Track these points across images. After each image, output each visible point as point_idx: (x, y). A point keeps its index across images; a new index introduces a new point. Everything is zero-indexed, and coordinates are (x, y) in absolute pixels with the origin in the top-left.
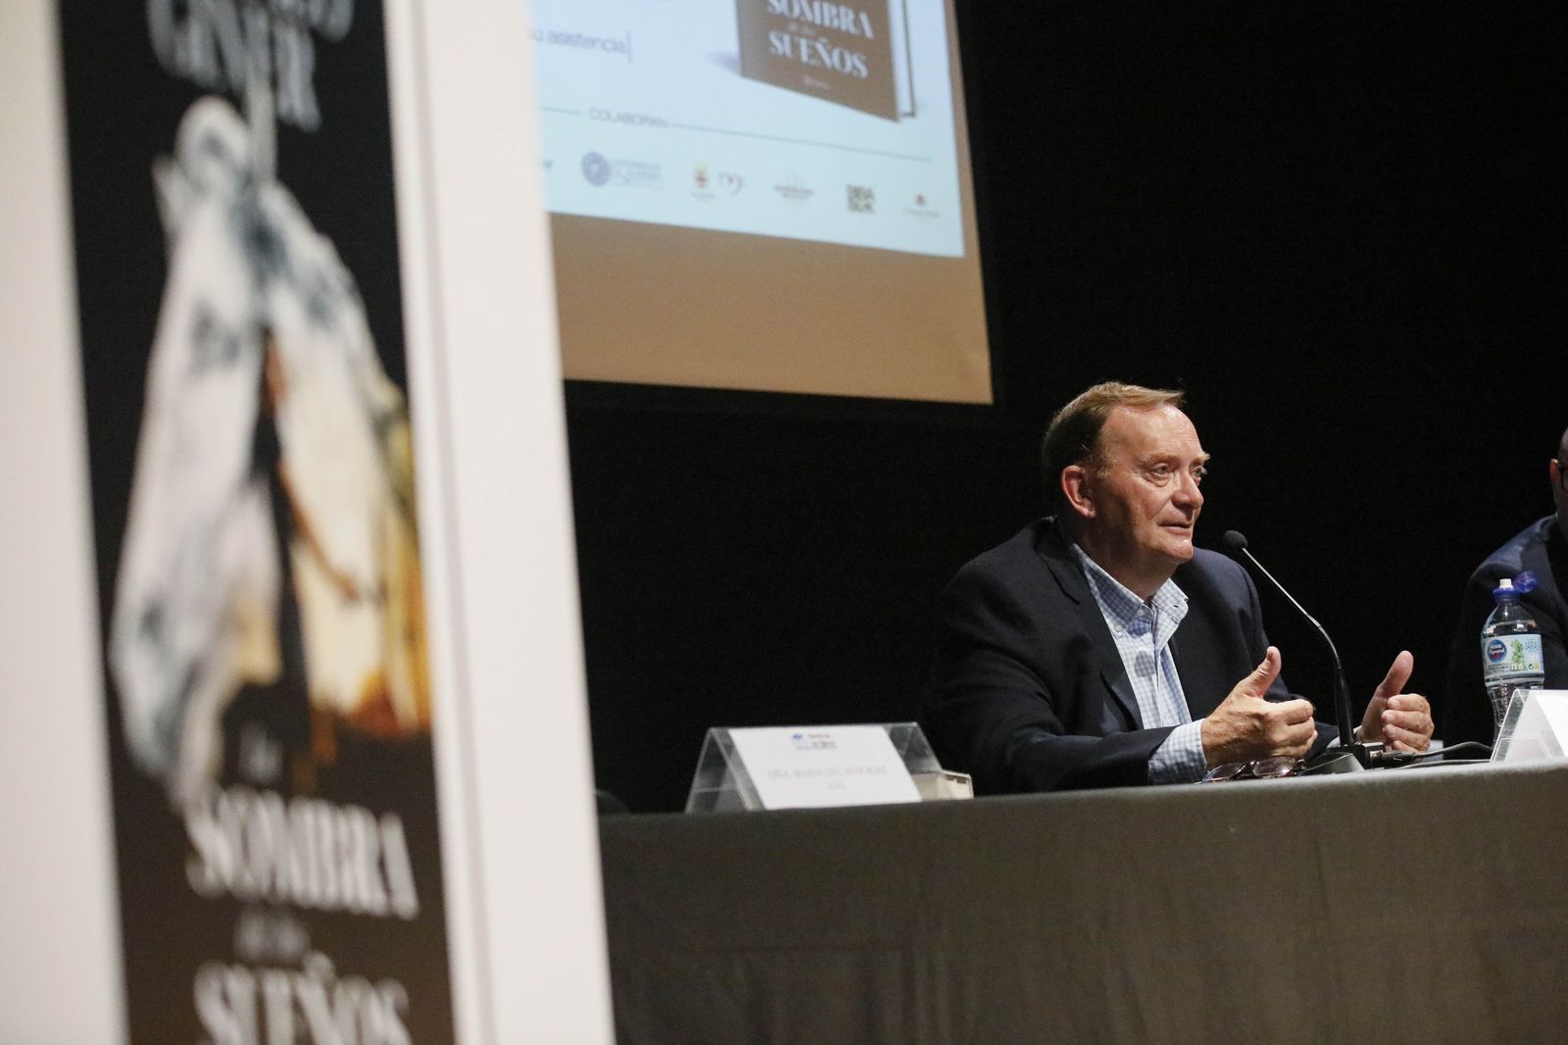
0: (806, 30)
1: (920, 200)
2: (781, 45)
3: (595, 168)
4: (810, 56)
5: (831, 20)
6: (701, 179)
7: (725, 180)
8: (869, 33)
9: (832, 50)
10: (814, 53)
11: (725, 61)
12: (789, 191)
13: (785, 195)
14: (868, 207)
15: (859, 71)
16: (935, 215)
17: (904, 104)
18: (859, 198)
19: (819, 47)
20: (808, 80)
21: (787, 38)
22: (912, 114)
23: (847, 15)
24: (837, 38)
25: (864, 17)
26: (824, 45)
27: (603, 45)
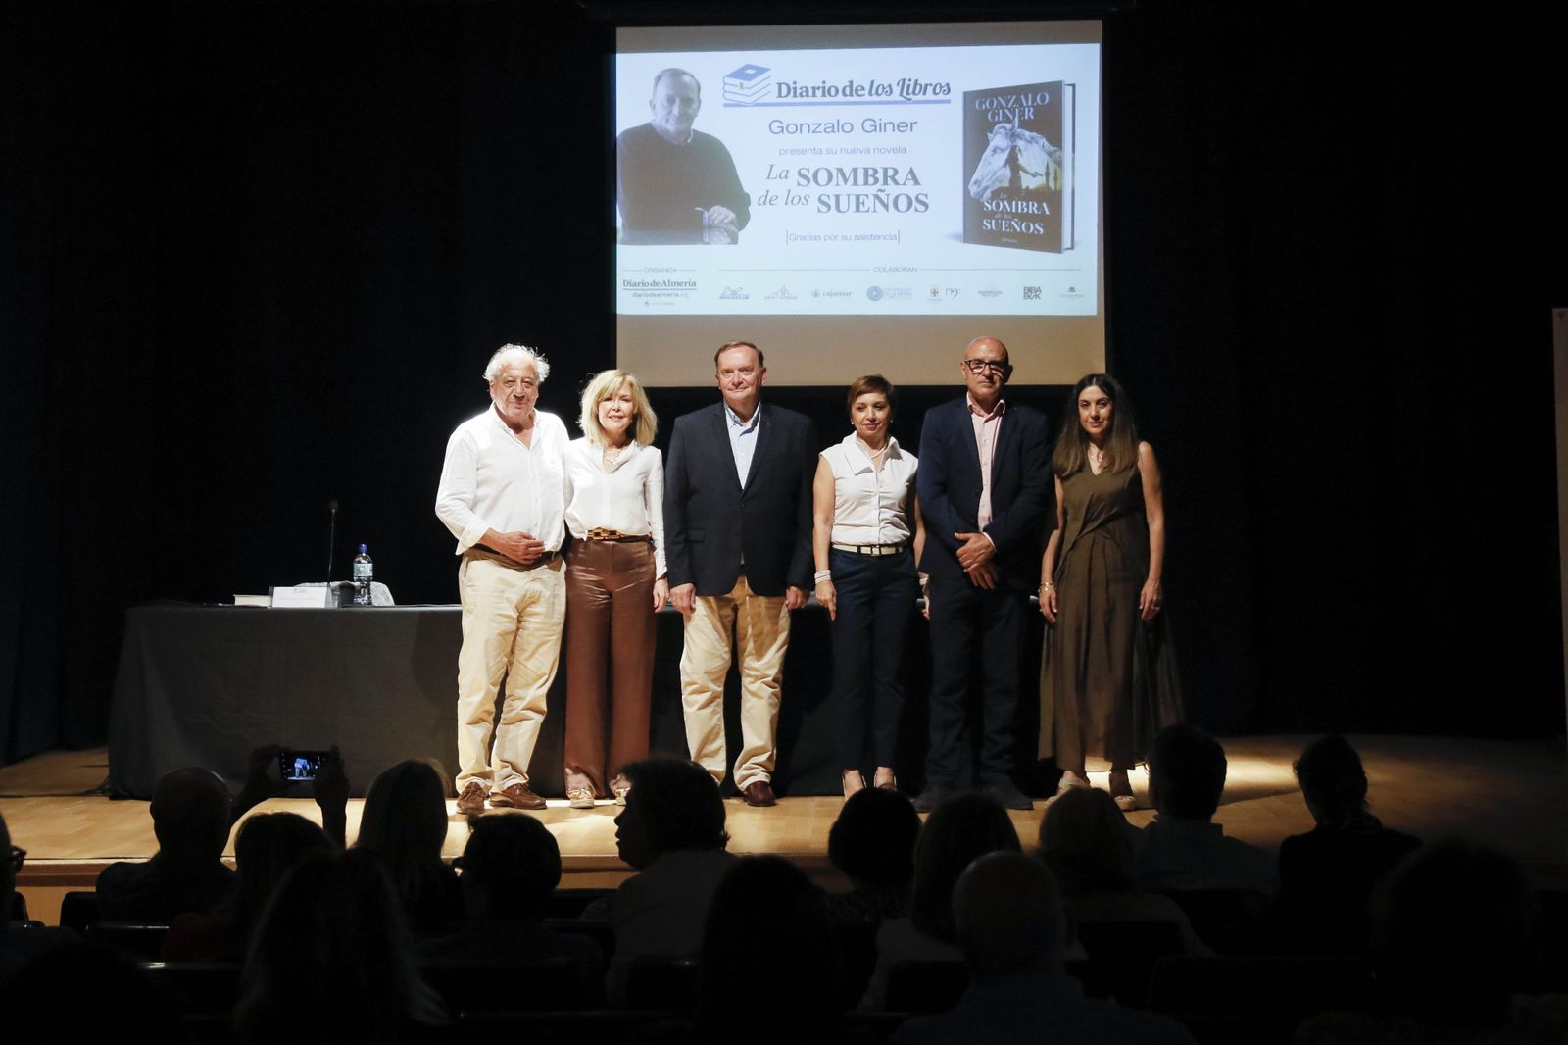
0: (1006, 216)
1: (1072, 289)
2: (989, 225)
3: (874, 293)
4: (1006, 229)
5: (1023, 209)
6: (935, 293)
7: (949, 291)
8: (1047, 212)
9: (1021, 225)
10: (1011, 226)
11: (956, 237)
12: (985, 294)
13: (984, 295)
14: (1037, 296)
15: (1038, 231)
16: (1081, 296)
17: (1067, 242)
18: (1031, 292)
19: (1013, 222)
20: (1004, 240)
21: (993, 221)
22: (1072, 248)
23: (1033, 205)
24: (1024, 217)
25: (1044, 204)
26: (1017, 223)
27: (885, 238)
